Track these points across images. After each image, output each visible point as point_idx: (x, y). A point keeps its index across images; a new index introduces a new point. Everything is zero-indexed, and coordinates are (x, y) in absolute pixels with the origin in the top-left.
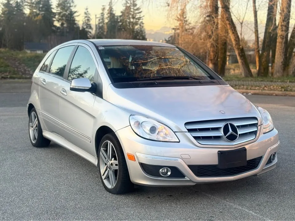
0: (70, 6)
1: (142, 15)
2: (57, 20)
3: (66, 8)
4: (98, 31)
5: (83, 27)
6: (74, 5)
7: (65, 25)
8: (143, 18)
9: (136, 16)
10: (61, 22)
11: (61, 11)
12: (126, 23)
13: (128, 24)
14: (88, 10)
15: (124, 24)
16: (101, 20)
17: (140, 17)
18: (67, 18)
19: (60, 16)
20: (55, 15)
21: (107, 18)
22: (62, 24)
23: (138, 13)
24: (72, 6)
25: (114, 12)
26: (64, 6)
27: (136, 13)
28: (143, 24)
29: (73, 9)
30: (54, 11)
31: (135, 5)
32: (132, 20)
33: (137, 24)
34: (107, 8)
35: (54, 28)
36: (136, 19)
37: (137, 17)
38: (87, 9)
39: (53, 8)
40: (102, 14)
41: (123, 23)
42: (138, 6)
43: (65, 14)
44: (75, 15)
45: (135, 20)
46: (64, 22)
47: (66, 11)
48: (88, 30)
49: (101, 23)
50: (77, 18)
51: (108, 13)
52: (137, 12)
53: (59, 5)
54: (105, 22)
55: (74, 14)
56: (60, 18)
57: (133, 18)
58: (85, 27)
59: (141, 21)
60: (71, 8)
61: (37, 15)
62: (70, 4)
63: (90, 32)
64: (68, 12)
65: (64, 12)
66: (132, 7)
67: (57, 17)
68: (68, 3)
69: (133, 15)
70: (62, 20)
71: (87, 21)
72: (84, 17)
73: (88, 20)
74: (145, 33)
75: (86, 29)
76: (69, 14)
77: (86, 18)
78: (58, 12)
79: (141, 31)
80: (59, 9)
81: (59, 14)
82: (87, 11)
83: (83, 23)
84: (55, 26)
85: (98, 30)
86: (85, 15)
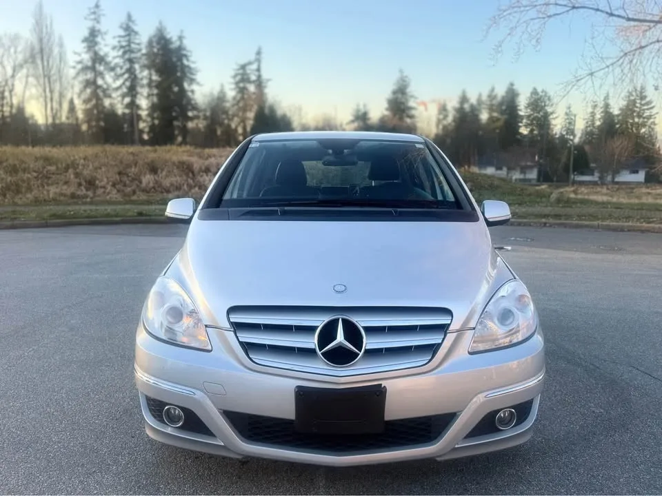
0: (545, 106)
1: (654, 111)
2: (525, 126)
3: (538, 109)
4: (584, 138)
5: (561, 133)
6: (550, 104)
7: (535, 132)
8: (656, 116)
9: (643, 114)
10: (531, 127)
11: (532, 113)
12: (627, 125)
13: (630, 126)
14: (571, 109)
15: (624, 126)
16: (590, 123)
17: (651, 116)
18: (539, 122)
19: (529, 120)
20: (522, 119)
21: (600, 119)
22: (532, 131)
23: (648, 109)
24: (548, 106)
25: (611, 110)
26: (537, 106)
27: (644, 110)
28: (655, 124)
29: (549, 110)
30: (521, 113)
31: (643, 98)
32: (636, 120)
33: (644, 125)
34: (601, 104)
35: (519, 137)
36: (644, 118)
37: (645, 115)
38: (569, 108)
39: (520, 110)
40: (593, 114)
41: (621, 125)
42: (648, 99)
43: (537, 117)
44: (551, 117)
45: (641, 120)
46: (534, 128)
47: (539, 113)
48: (568, 137)
49: (589, 126)
50: (553, 122)
51: (602, 112)
52: (645, 107)
53: (529, 105)
54: (595, 125)
55: (549, 116)
56: (529, 122)
57: (639, 116)
58: (564, 133)
59: (652, 120)
60: (546, 108)
61: (498, 120)
62: (545, 102)
63: (572, 140)
64: (541, 113)
65: (536, 115)
66: (638, 101)
67: (524, 121)
68: (542, 102)
69: (639, 113)
70: (531, 124)
71: (568, 125)
72: (563, 120)
73: (570, 123)
74: (656, 138)
75: (566, 136)
76: (542, 116)
77: (567, 121)
78: (527, 114)
79: (651, 136)
80: (529, 110)
81: (528, 117)
82: (570, 111)
83: (562, 128)
84: (521, 134)
85: (584, 136)
86: (566, 117)
